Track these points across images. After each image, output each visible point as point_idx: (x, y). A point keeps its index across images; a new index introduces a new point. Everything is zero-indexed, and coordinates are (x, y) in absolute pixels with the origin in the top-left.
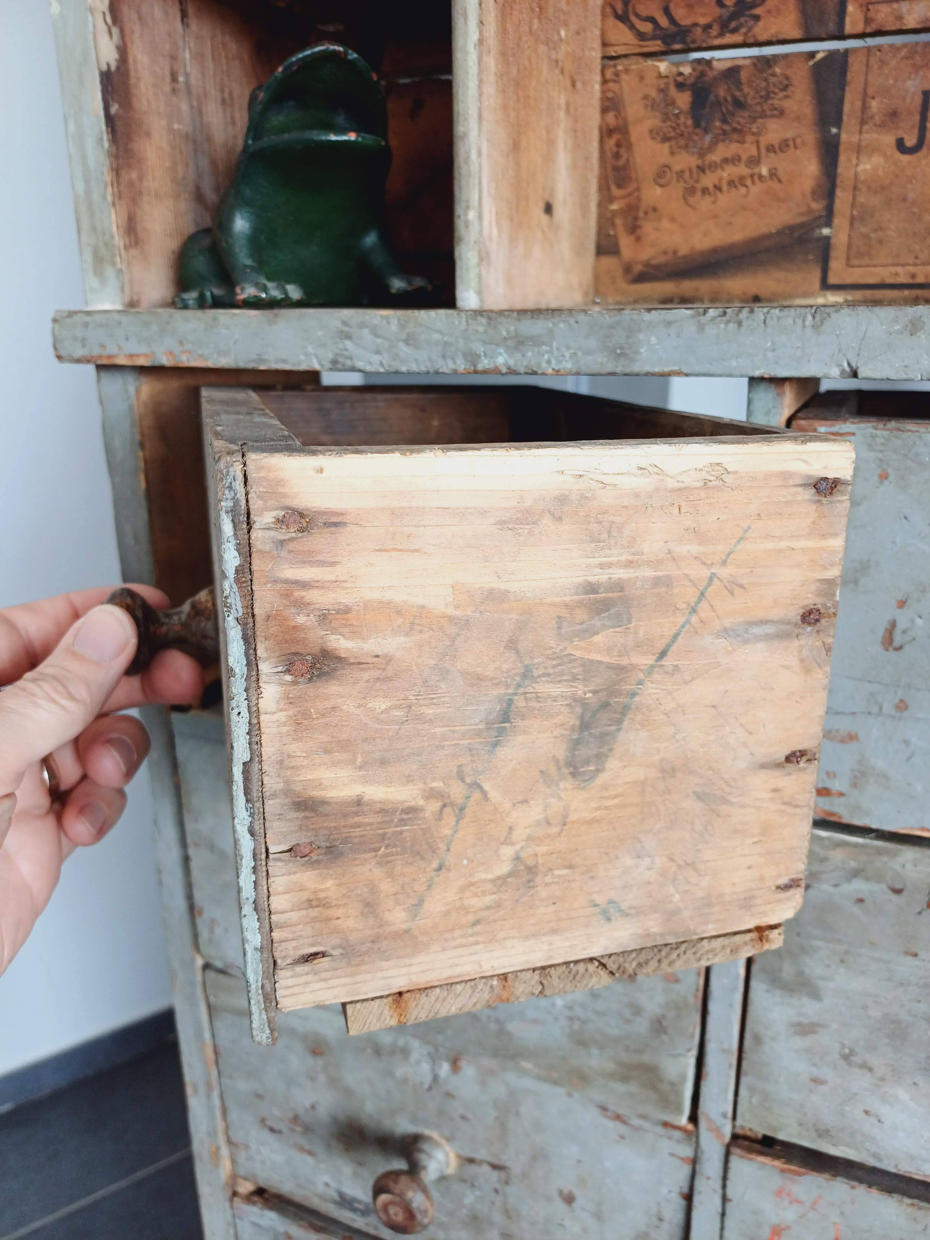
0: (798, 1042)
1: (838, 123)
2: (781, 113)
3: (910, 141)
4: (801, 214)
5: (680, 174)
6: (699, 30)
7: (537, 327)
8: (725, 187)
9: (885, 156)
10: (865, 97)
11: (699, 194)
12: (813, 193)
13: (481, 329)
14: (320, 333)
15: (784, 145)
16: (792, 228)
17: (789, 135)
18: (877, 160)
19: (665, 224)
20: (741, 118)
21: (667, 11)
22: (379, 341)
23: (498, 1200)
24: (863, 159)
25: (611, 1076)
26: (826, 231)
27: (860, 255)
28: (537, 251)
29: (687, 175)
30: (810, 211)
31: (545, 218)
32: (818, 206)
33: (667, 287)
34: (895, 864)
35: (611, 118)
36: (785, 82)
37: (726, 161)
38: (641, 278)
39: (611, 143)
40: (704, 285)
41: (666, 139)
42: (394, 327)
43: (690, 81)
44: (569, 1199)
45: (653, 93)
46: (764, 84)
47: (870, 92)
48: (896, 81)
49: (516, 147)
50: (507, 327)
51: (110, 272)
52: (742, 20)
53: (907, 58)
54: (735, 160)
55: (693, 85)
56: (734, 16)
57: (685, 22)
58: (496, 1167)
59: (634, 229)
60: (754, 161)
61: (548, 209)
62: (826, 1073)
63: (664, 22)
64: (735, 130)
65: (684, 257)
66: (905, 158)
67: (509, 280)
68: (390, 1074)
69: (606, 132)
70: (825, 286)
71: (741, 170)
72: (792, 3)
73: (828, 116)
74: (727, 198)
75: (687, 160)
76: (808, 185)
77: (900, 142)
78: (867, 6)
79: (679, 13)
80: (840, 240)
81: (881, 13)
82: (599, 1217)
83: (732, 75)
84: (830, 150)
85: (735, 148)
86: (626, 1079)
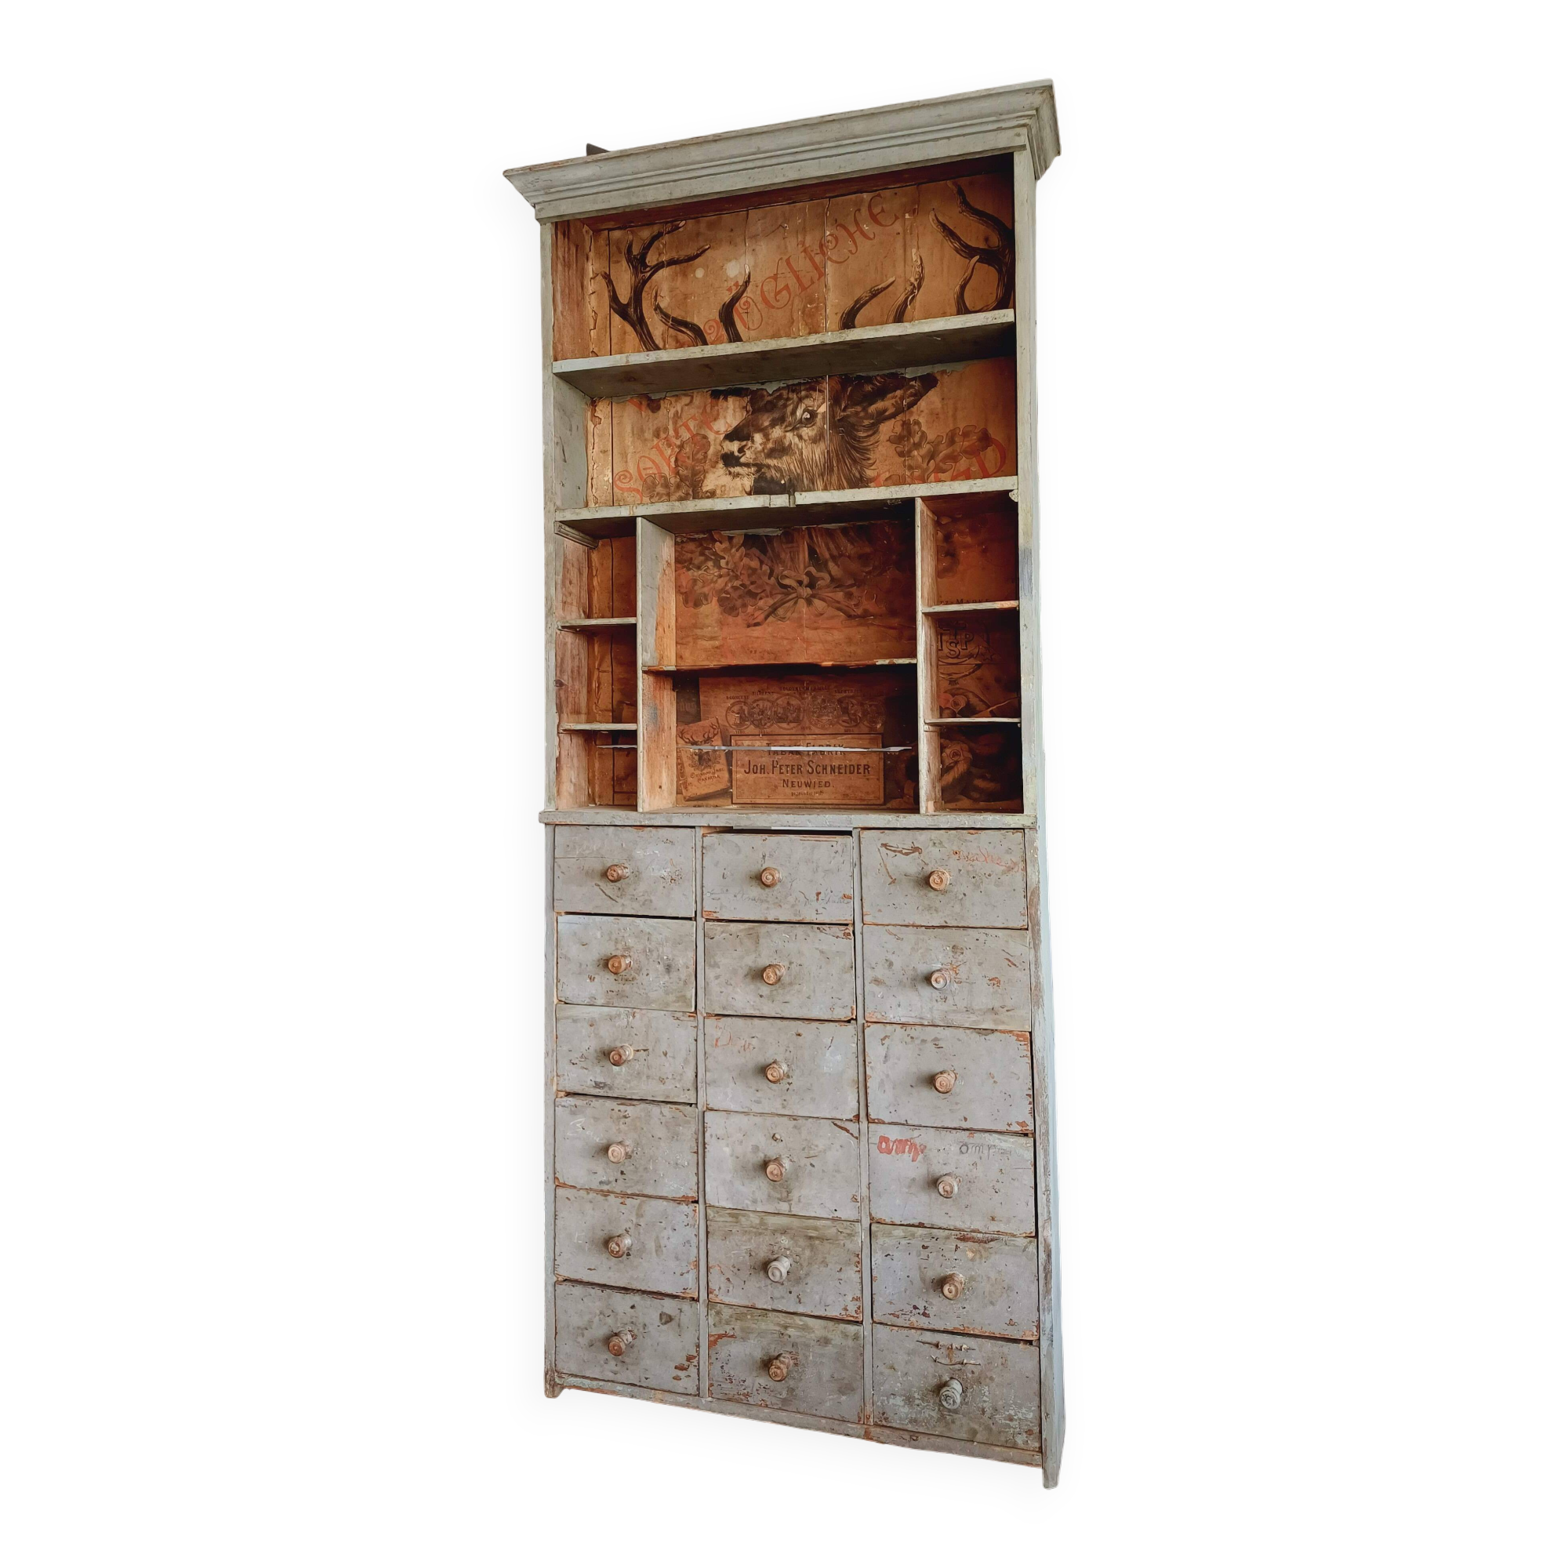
0: (717, 982)
1: (732, 765)
2: (719, 762)
3: (747, 771)
4: (725, 786)
5: (697, 776)
6: (700, 742)
7: (653, 816)
8: (708, 779)
9: (742, 774)
11: (701, 780)
12: (728, 781)
15: (720, 770)
16: (724, 789)
17: (721, 768)
18: (740, 775)
20: (710, 763)
22: (625, 819)
23: (646, 1063)
24: (738, 774)
25: (674, 1002)
26: (731, 790)
27: (739, 796)
28: (657, 797)
30: (727, 785)
31: (659, 790)
32: (729, 784)
33: (695, 803)
34: (730, 928)
35: (679, 761)
36: (719, 755)
37: (707, 773)
38: (688, 800)
39: (679, 767)
40: (704, 803)
42: (629, 817)
44: (665, 1054)
45: (690, 757)
46: (714, 755)
47: (738, 760)
49: (651, 777)
50: (648, 816)
51: (553, 802)
52: (710, 740)
54: (709, 773)
55: (699, 754)
56: (708, 739)
57: (696, 740)
58: (645, 1050)
59: (686, 788)
60: (714, 773)
61: (660, 787)
62: (723, 989)
63: (691, 740)
64: (709, 766)
65: (699, 795)
66: (746, 775)
67: (650, 805)
68: (615, 1026)
69: (678, 764)
70: (732, 803)
71: (711, 775)
72: (720, 739)
73: (729, 763)
74: (708, 782)
75: (697, 772)
76: (727, 779)
77: (745, 771)
78: (736, 741)
79: (695, 738)
80: (734, 793)
81: (739, 743)
82: (674, 1058)
83: (707, 753)
84: (730, 772)
85: (709, 770)
86: (678, 1001)
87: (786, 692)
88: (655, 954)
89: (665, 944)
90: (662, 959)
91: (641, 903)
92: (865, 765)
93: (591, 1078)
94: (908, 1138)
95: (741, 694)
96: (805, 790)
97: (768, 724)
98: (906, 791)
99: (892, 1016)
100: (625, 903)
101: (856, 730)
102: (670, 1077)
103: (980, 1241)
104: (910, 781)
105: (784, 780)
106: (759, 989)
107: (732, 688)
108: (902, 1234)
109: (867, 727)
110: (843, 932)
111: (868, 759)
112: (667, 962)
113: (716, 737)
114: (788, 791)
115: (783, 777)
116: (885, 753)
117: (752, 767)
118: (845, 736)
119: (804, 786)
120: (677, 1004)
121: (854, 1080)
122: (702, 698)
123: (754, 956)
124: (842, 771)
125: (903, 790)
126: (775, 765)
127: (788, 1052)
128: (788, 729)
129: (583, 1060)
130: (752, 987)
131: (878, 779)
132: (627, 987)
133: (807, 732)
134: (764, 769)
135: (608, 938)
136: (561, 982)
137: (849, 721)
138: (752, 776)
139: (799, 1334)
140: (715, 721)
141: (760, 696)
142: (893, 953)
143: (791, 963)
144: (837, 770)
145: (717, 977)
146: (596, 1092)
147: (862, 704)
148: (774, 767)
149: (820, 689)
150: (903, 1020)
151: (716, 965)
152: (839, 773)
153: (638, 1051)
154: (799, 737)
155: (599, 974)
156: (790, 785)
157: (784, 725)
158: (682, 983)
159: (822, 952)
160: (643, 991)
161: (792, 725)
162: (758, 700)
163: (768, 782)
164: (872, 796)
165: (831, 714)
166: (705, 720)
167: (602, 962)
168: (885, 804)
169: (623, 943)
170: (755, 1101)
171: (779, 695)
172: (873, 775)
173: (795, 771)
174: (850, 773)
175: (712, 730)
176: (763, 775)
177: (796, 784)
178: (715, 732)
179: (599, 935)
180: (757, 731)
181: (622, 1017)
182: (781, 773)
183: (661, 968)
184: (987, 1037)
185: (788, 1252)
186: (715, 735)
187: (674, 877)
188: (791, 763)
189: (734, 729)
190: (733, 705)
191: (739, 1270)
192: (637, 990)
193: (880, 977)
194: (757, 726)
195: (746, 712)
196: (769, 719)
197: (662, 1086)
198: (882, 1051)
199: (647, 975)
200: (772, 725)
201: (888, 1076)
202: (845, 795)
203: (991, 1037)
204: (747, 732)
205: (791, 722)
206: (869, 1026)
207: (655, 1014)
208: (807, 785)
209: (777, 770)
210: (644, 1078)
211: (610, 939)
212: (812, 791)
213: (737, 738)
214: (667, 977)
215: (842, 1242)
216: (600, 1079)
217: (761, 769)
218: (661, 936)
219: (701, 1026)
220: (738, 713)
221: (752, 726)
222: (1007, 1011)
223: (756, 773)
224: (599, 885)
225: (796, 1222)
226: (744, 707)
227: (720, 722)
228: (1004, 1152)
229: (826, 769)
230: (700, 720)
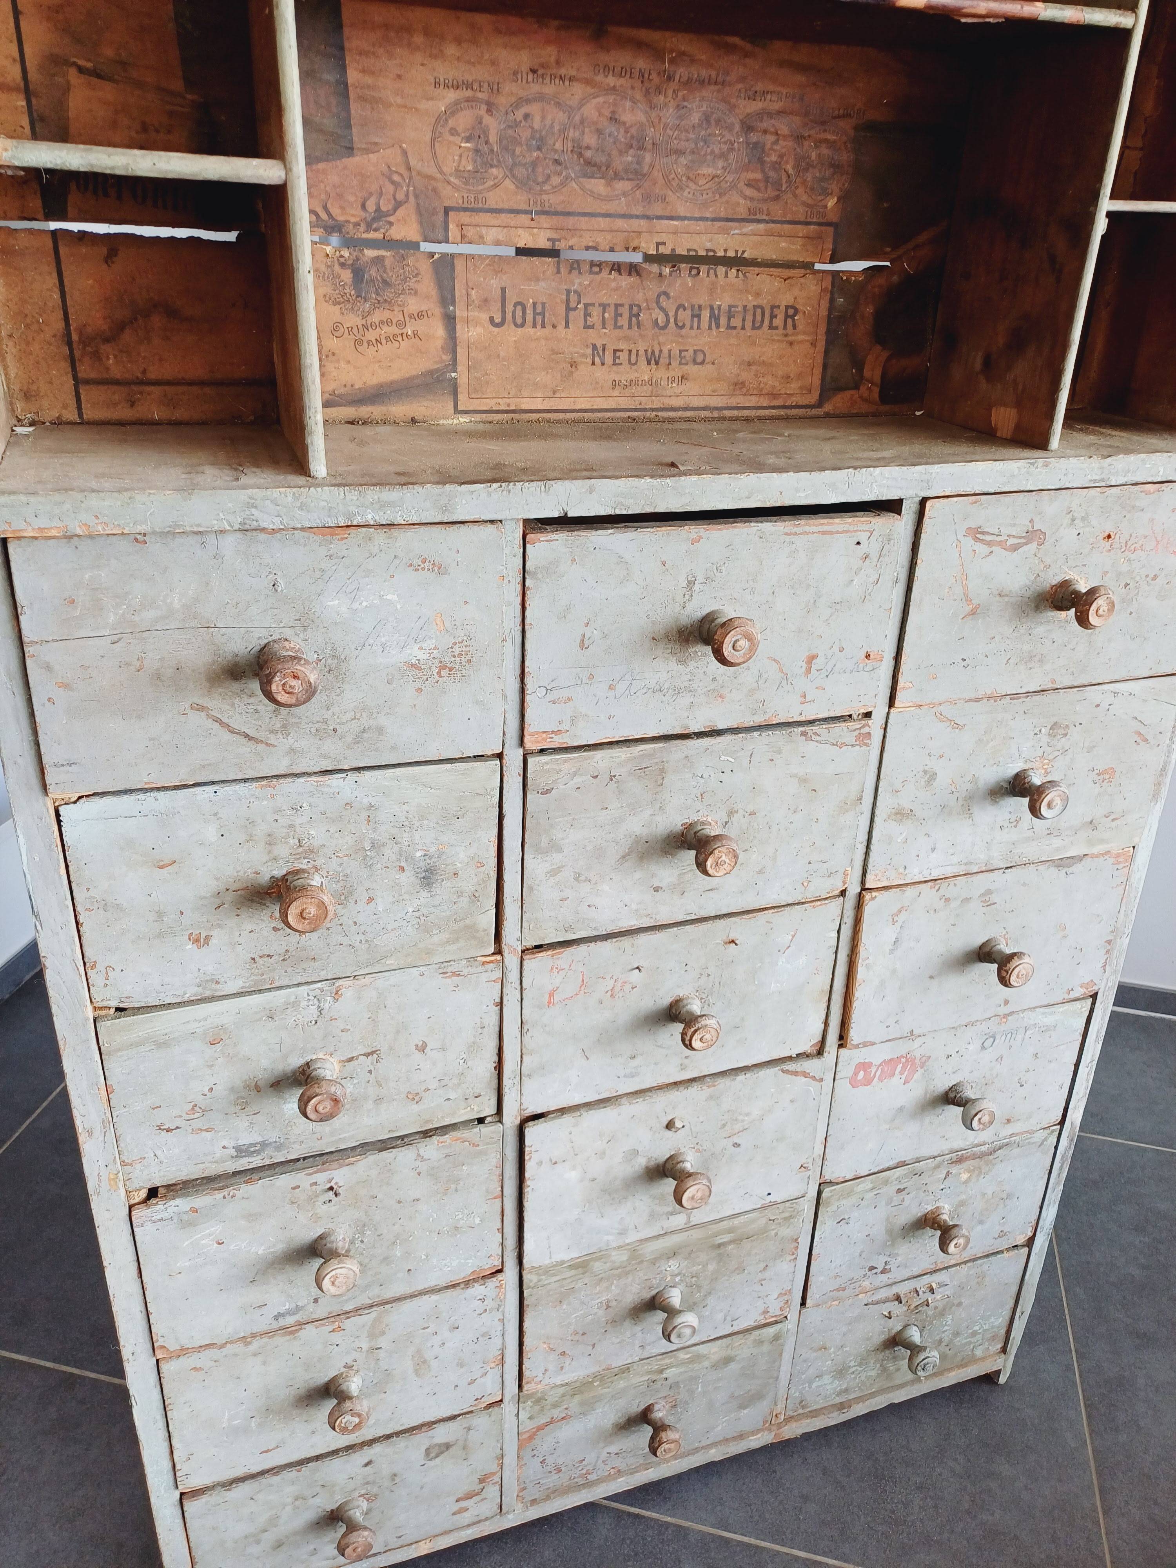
1: (453, 303)
2: (416, 293)
3: (498, 320)
4: (436, 363)
5: (350, 330)
6: (351, 226)
8: (384, 341)
9: (484, 327)
10: (468, 288)
11: (365, 344)
12: (442, 348)
13: (355, 498)
14: (230, 505)
15: (420, 315)
16: (431, 372)
17: (422, 309)
18: (480, 330)
19: (342, 364)
20: (388, 294)
21: (325, 208)
22: (278, 508)
24: (471, 328)
25: (445, 943)
26: (453, 375)
27: (476, 391)
29: (355, 330)
30: (442, 361)
32: (447, 358)
33: (350, 411)
36: (416, 272)
37: (381, 322)
40: (375, 409)
41: (336, 303)
42: (290, 498)
43: (350, 262)
44: (422, 1048)
45: (323, 268)
46: (402, 271)
47: (470, 284)
48: (485, 279)
52: (381, 223)
53: (490, 265)
54: (389, 322)
55: (352, 265)
56: (375, 219)
57: (341, 218)
58: (367, 1054)
60: (401, 324)
62: (568, 893)
63: (324, 216)
64: (385, 301)
65: (360, 389)
66: (496, 330)
70: (457, 411)
71: (393, 330)
72: (414, 217)
73: (447, 298)
74: (385, 349)
75: (353, 320)
76: (439, 343)
77: (492, 319)
78: (461, 227)
79: (335, 211)
80: (463, 381)
81: (470, 232)
82: (443, 1049)
83: (379, 260)
84: (450, 321)
85: (386, 315)
86: (457, 940)
87: (611, 81)
88: (390, 852)
89: (417, 824)
90: (410, 858)
91: (349, 739)
92: (787, 307)
93: (224, 1143)
94: (904, 1053)
95: (480, 73)
96: (644, 372)
97: (556, 180)
98: (867, 373)
99: (916, 871)
100: (296, 745)
101: (777, 211)
102: (433, 1085)
103: (981, 1156)
104: (879, 348)
105: (594, 347)
106: (653, 875)
107: (451, 50)
108: (870, 1186)
109: (804, 204)
110: (856, 733)
111: (796, 291)
112: (422, 864)
113: (401, 212)
114: (603, 375)
115: (593, 336)
116: (835, 274)
117: (509, 308)
118: (750, 228)
119: (643, 361)
120: (454, 947)
121: (823, 991)
122: (353, 76)
123: (648, 812)
124: (736, 322)
125: (860, 370)
126: (573, 305)
127: (704, 978)
128: (608, 199)
129: (197, 1115)
130: (638, 875)
131: (813, 344)
132: (312, 940)
133: (657, 209)
134: (543, 314)
135: (242, 837)
136: (100, 967)
137: (761, 185)
138: (511, 335)
139: (682, 1370)
140: (399, 158)
141: (535, 88)
142: (941, 757)
143: (731, 813)
144: (723, 321)
145: (554, 873)
146: (244, 1163)
147: (799, 138)
148: (568, 309)
149: (702, 83)
150: (935, 874)
151: (555, 847)
152: (729, 327)
153: (351, 1060)
154: (636, 224)
155: (220, 926)
156: (608, 358)
157: (598, 185)
158: (464, 901)
159: (803, 781)
160: (361, 937)
161: (622, 186)
162: (528, 101)
163: (554, 352)
164: (794, 386)
165: (720, 164)
166: (367, 151)
167: (229, 897)
168: (820, 404)
169: (294, 842)
170: (625, 1076)
171: (590, 90)
172: (804, 333)
173: (624, 321)
174: (754, 328)
175: (390, 188)
176: (539, 332)
177: (623, 356)
178: (400, 196)
179: (211, 833)
180: (520, 200)
181: (303, 1004)
182: (587, 327)
183: (407, 879)
184: (1069, 870)
185: (678, 1279)
186: (398, 205)
187: (447, 660)
188: (614, 299)
189: (456, 188)
190: (453, 110)
191: (584, 1334)
192: (340, 939)
193: (907, 805)
194: (522, 184)
195: (493, 138)
196: (557, 162)
197: (416, 1106)
198: (890, 934)
199: (370, 900)
200: (563, 184)
201: (894, 971)
202: (739, 386)
203: (1077, 868)
204: (494, 199)
205: (617, 176)
206: (873, 899)
207: (395, 978)
208: (653, 360)
209: (577, 316)
210: (370, 1105)
211: (250, 838)
212: (661, 374)
213: (465, 217)
214: (424, 894)
215: (773, 1233)
216: (246, 1139)
217: (535, 314)
218: (406, 808)
219: (513, 975)
220: (468, 139)
221: (508, 183)
222: (1113, 820)
223: (522, 325)
224: (203, 708)
225: (695, 1234)
226: (488, 120)
227: (413, 162)
228: (1046, 1030)
229: (699, 316)
230: (350, 150)
